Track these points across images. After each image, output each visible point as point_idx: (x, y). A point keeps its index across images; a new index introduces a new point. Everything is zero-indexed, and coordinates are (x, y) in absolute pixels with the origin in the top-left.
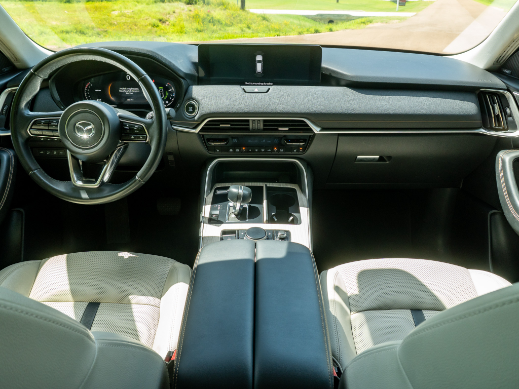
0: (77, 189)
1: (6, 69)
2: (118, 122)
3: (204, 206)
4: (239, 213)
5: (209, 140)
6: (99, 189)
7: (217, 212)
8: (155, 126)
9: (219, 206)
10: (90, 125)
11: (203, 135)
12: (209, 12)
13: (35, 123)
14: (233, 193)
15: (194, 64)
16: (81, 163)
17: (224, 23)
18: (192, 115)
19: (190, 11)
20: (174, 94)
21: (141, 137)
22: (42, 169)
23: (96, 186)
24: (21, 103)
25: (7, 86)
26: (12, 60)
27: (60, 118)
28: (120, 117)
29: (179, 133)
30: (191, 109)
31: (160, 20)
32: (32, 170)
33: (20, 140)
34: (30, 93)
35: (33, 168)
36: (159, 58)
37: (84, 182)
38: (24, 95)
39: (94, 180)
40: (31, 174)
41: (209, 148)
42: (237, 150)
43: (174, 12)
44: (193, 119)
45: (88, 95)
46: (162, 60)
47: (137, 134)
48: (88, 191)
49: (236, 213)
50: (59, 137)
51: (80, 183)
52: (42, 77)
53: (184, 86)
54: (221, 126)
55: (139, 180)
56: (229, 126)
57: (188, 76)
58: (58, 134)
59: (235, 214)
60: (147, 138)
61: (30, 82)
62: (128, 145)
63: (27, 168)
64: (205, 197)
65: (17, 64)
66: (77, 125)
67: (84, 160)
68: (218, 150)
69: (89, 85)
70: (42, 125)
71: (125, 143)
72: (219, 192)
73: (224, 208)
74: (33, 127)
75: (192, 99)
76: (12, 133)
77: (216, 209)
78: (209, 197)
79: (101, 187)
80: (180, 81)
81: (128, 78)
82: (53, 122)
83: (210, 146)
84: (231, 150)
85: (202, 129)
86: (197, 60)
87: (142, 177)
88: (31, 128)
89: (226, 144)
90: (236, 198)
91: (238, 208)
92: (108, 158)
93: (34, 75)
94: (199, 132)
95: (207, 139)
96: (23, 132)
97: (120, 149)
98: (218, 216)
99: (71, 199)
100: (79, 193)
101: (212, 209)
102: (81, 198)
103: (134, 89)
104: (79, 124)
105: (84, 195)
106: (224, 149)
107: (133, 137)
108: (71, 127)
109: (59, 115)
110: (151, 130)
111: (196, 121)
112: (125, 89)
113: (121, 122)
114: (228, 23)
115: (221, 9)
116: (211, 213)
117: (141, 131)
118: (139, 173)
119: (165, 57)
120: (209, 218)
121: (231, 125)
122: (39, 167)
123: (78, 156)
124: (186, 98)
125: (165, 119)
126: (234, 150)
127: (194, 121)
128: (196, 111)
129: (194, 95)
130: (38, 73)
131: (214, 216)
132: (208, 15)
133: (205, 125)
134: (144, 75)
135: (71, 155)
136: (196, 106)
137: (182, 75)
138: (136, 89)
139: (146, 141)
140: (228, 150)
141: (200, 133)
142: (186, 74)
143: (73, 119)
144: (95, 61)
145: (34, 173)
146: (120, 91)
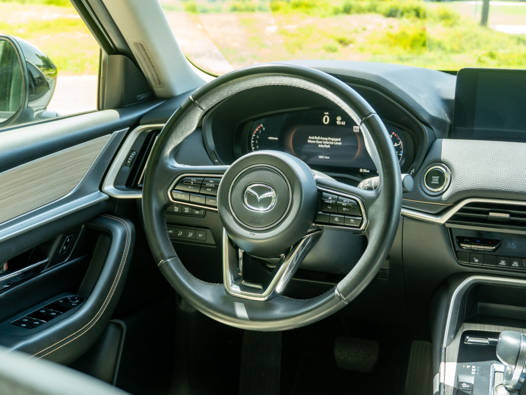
0: (230, 299)
1: (142, 97)
2: (314, 191)
3: (442, 364)
4: (515, 386)
5: (461, 240)
6: (268, 305)
7: (471, 380)
8: (380, 203)
9: (474, 367)
10: (270, 190)
11: (450, 229)
12: (424, 29)
13: (181, 182)
14: (508, 347)
15: (446, 102)
16: (241, 255)
17: (448, 48)
18: (436, 190)
19: (391, 27)
20: (402, 152)
21: (352, 221)
22: (179, 257)
23: (262, 297)
24: (166, 148)
25: (141, 122)
26: (153, 83)
27: (223, 176)
28: (319, 183)
29: (407, 222)
30: (435, 180)
31: (341, 42)
32: (164, 259)
33: (155, 206)
34: (182, 132)
35: (166, 254)
36: (389, 88)
37: (244, 288)
38: (173, 135)
39: (260, 287)
40: (162, 264)
41: (458, 255)
42: (515, 264)
43: (364, 29)
44: (437, 198)
45: (255, 145)
46: (395, 92)
47: (345, 215)
48: (249, 305)
49: (510, 387)
50: (216, 207)
51: (235, 290)
52: (204, 108)
53: (428, 140)
54: (491, 214)
55: (340, 298)
56: (507, 216)
57: (436, 122)
58: (216, 202)
59: (506, 388)
60: (362, 223)
61: (185, 115)
62: (322, 233)
63: (157, 253)
64: (444, 345)
65: (158, 90)
66: (249, 189)
67: (248, 250)
68: (476, 261)
69: (261, 129)
70: (192, 186)
71: (319, 229)
72: (471, 340)
73: (485, 373)
74: (176, 188)
75: (439, 161)
76: (144, 196)
77: (468, 372)
78: (451, 347)
79: (271, 301)
80: (421, 130)
81: (326, 121)
82: (208, 182)
83: (461, 250)
84: (503, 263)
85: (455, 218)
86: (452, 96)
87: (346, 292)
88: (174, 189)
89: (494, 250)
90: (515, 357)
91: (516, 377)
92: (288, 252)
93: (193, 105)
94: (447, 222)
95: (458, 237)
96: (161, 194)
97: (309, 237)
98: (472, 387)
99: (219, 315)
100: (233, 307)
101: (459, 372)
102: (235, 316)
103: (333, 139)
104: (253, 188)
105: (241, 311)
106: (491, 260)
107: (337, 219)
108: (238, 192)
109: (222, 172)
110: (372, 210)
111: (445, 202)
112: (319, 138)
113: (319, 190)
114: (456, 48)
115: (445, 25)
116: (457, 379)
117: (354, 209)
118: (341, 285)
119: (400, 87)
120: (454, 388)
121: (512, 215)
122: (175, 254)
123: (240, 242)
124: (428, 159)
125: (400, 191)
126: (509, 264)
127: (441, 201)
128: (446, 184)
129: (444, 156)
130: (200, 102)
131: (464, 386)
132: (422, 35)
133: (461, 210)
134: (371, 113)
135: (229, 238)
136: (447, 176)
137: (426, 118)
138: (337, 140)
139: (360, 227)
140: (497, 262)
141: (448, 225)
142: (433, 119)
143: (244, 180)
144: (290, 87)
145: (167, 263)
146: (309, 141)
